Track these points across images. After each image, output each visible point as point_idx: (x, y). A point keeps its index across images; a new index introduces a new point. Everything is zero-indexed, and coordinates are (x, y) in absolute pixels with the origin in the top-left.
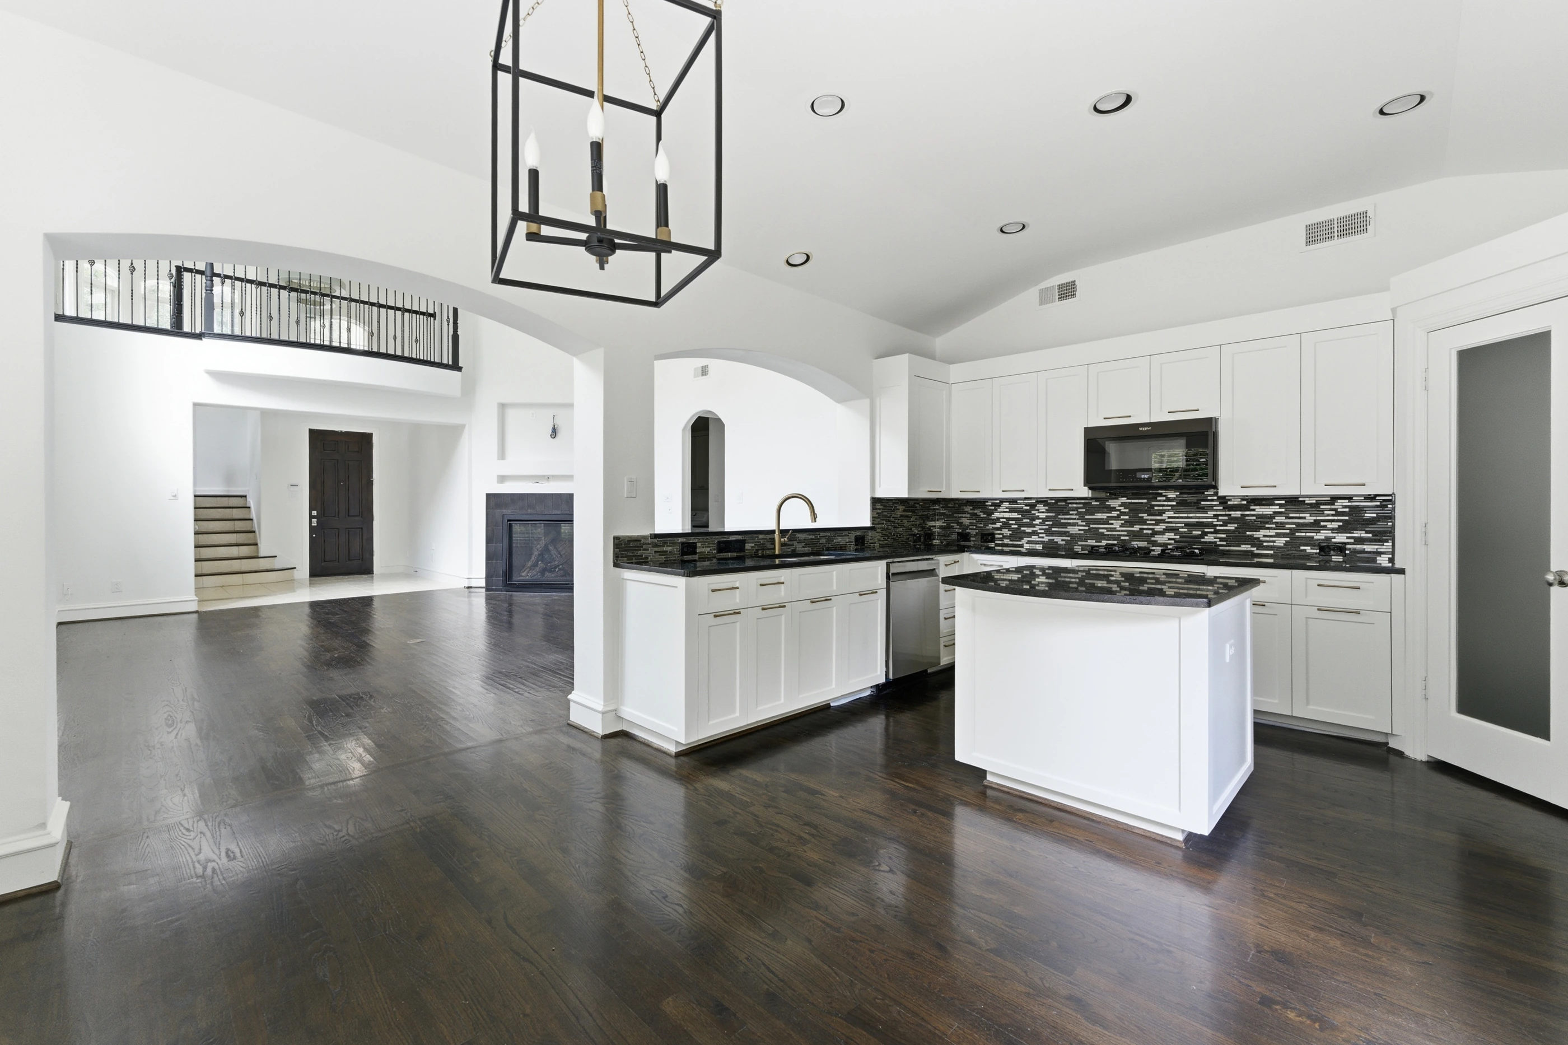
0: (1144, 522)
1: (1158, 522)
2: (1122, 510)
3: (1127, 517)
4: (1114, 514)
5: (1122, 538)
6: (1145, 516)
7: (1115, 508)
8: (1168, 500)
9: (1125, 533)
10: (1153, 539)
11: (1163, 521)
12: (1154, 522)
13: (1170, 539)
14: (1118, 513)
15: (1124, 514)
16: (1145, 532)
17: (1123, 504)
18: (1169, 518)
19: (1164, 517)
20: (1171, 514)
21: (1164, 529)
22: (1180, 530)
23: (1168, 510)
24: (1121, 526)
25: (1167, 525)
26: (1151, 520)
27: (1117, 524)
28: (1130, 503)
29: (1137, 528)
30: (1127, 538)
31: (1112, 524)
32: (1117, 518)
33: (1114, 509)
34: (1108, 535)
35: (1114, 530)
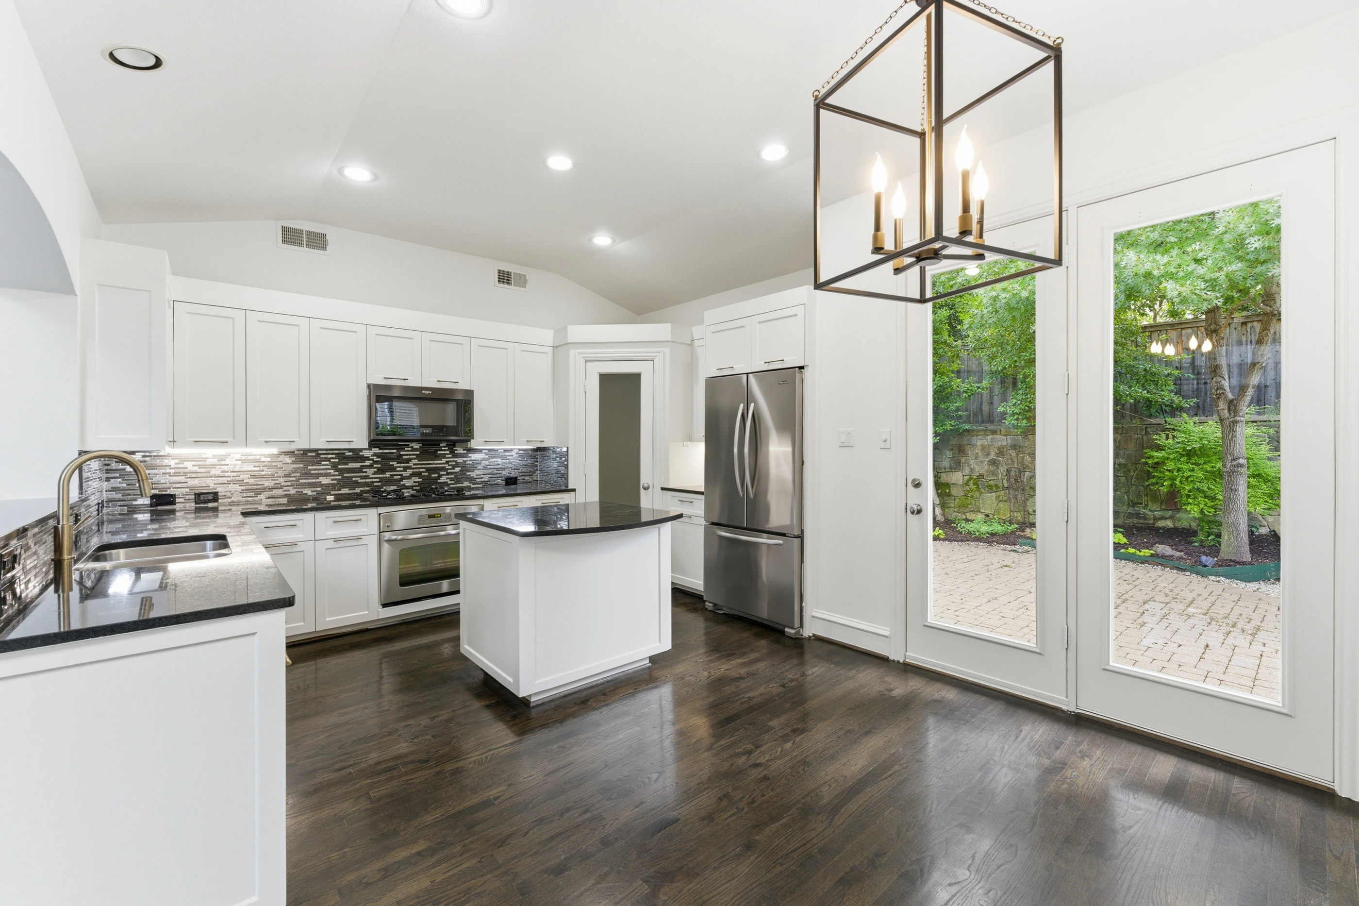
0: (393, 469)
1: (405, 469)
2: (375, 460)
3: (379, 466)
4: (368, 463)
5: (375, 484)
6: (395, 464)
7: (369, 457)
8: (414, 450)
9: (378, 480)
10: (402, 483)
11: (410, 468)
12: (402, 469)
13: (415, 482)
14: (371, 462)
15: (377, 462)
16: (395, 477)
17: (375, 455)
18: (414, 464)
19: (411, 464)
20: (416, 461)
21: (410, 474)
22: (423, 474)
23: (415, 459)
24: (373, 474)
25: (412, 470)
26: (400, 467)
27: (370, 472)
28: (381, 453)
29: (388, 475)
30: (380, 484)
31: (366, 472)
32: (371, 466)
33: (368, 459)
34: (362, 483)
35: (367, 477)
